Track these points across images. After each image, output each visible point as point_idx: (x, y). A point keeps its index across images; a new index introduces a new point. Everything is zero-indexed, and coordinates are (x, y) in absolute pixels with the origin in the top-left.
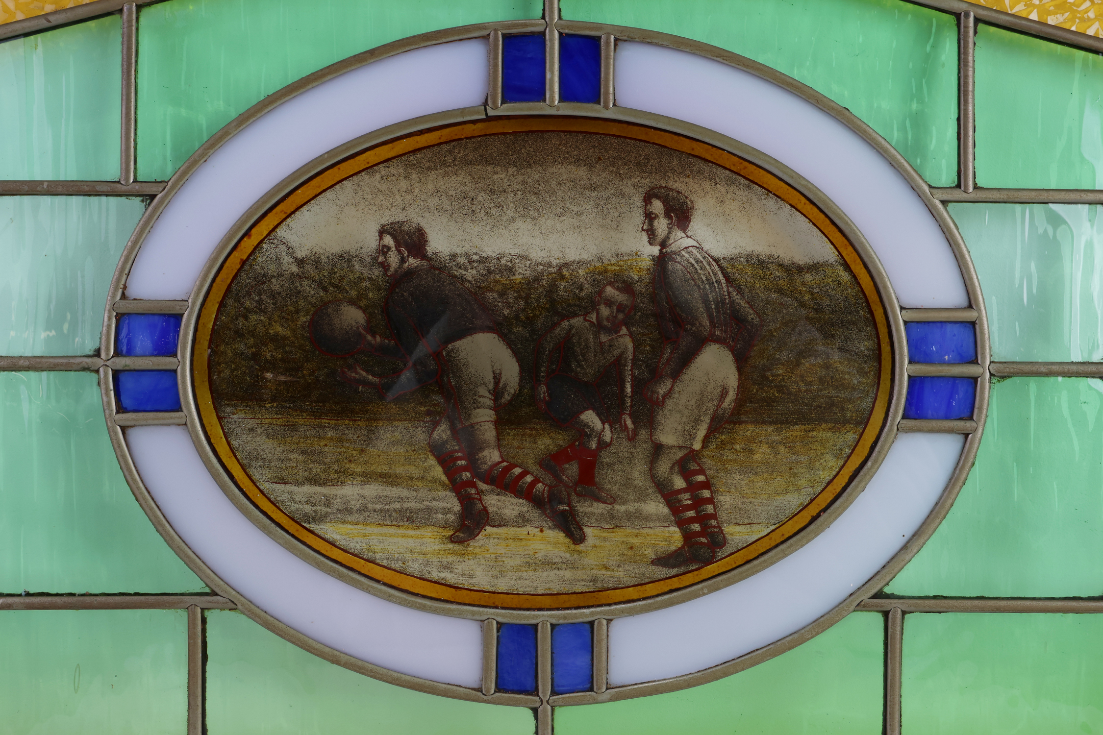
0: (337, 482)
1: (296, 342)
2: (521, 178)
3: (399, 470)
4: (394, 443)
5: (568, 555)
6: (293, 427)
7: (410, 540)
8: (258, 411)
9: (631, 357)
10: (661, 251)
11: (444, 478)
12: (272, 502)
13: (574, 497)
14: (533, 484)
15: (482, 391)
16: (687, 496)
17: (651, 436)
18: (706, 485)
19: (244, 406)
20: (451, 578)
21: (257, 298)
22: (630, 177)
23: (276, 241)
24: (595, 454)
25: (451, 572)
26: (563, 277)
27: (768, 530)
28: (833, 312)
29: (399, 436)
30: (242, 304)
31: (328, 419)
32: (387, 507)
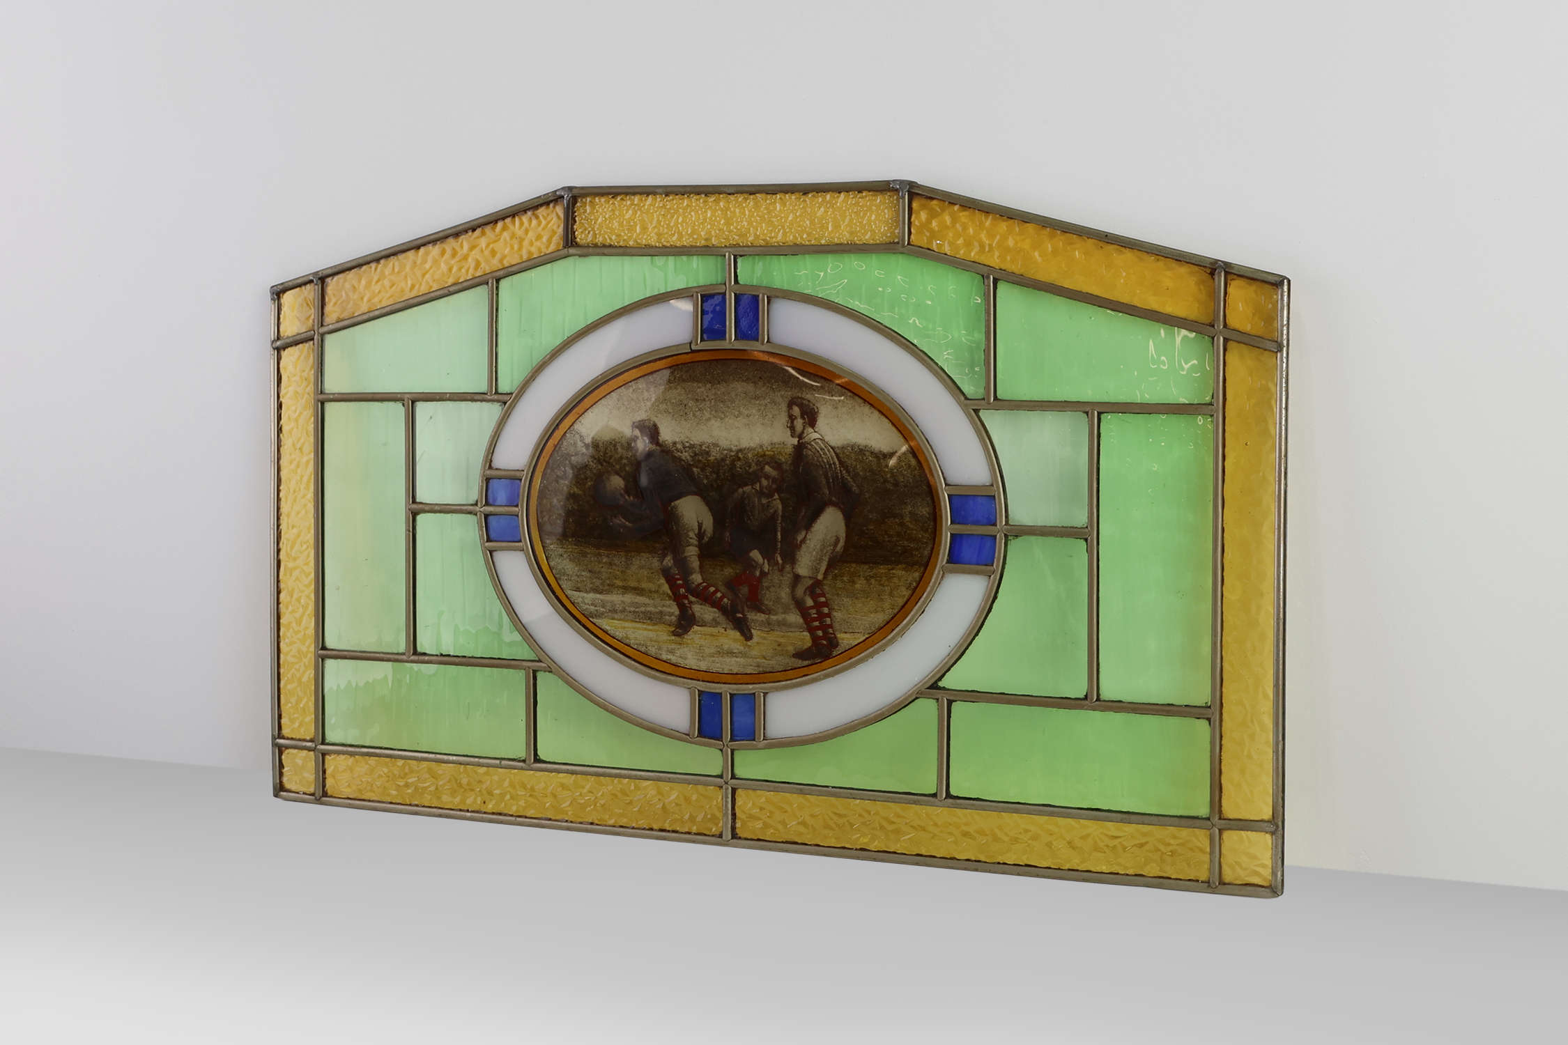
0: (608, 592)
1: (586, 499)
2: (713, 391)
3: (644, 585)
4: (641, 567)
5: (742, 648)
6: (584, 555)
7: (649, 632)
9: (780, 514)
10: (798, 441)
11: (669, 592)
12: (572, 603)
13: (746, 609)
14: (722, 598)
15: (691, 534)
16: (814, 611)
17: (793, 569)
18: (826, 604)
19: (556, 541)
20: (674, 659)
22: (779, 391)
23: (573, 432)
24: (759, 579)
25: (674, 655)
26: (739, 459)
27: (864, 638)
28: (905, 486)
29: (644, 563)
30: (555, 473)
31: (603, 550)
32: (637, 610)
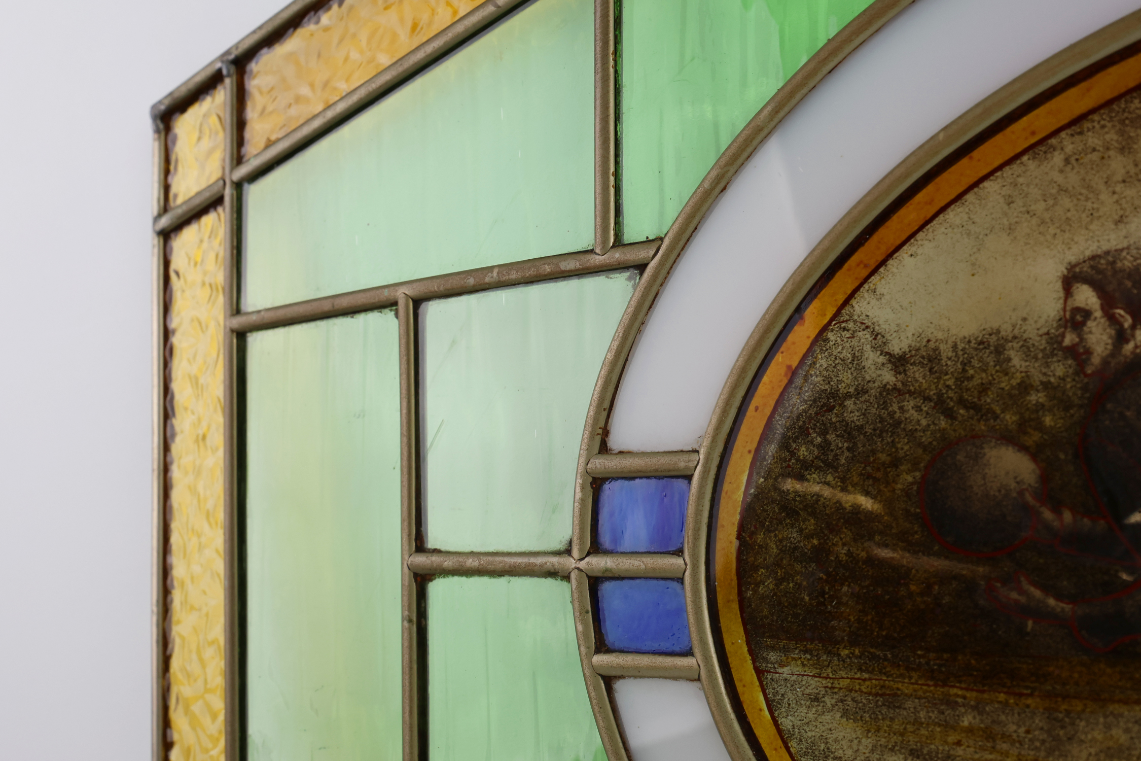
1: (894, 525)
8: (826, 663)
19: (800, 651)
21: (819, 439)
23: (851, 325)
30: (793, 454)
31: (962, 689)
